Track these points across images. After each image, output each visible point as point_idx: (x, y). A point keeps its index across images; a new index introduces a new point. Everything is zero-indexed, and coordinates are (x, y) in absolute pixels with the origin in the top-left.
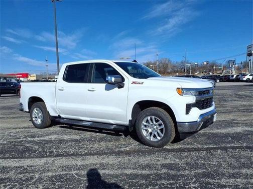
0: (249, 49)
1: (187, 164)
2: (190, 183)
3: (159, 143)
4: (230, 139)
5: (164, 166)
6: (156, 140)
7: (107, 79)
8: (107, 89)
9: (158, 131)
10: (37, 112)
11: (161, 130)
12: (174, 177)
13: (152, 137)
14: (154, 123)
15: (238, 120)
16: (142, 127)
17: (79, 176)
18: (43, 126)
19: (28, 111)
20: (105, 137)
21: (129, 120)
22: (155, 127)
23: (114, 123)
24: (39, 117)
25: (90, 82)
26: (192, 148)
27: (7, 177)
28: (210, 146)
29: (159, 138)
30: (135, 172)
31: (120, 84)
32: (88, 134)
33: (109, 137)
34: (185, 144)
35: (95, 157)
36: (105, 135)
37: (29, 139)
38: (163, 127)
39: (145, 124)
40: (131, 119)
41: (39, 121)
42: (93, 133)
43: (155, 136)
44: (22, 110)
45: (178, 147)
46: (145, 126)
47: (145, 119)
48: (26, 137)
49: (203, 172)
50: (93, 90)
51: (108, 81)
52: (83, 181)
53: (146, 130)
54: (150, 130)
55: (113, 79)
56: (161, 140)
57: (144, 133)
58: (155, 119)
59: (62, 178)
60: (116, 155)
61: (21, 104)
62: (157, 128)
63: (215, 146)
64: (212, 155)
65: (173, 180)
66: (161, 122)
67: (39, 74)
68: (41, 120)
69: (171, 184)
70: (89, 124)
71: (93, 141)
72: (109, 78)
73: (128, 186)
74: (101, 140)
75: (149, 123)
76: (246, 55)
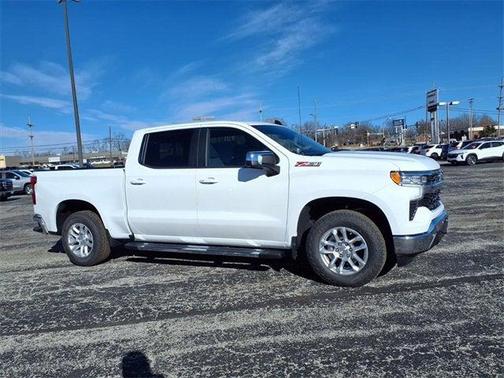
0: (431, 99)
1: (428, 312)
2: (455, 344)
3: (357, 277)
4: (473, 263)
5: (388, 319)
6: (349, 273)
7: (248, 159)
8: (242, 178)
9: (355, 255)
10: (78, 231)
11: (361, 254)
12: (420, 337)
13: (341, 268)
14: (346, 240)
15: (462, 229)
16: (321, 249)
17: (237, 350)
18: (94, 261)
19: (56, 230)
20: (237, 273)
21: (293, 238)
22: (348, 247)
23: (256, 245)
24: (83, 243)
25: (202, 165)
26: (416, 284)
27: (87, 365)
28: (448, 278)
29: (356, 268)
30: (341, 334)
31: (271, 168)
32: (199, 272)
33: (245, 273)
34: (400, 278)
35: (244, 312)
36: (234, 270)
37: (79, 288)
38: (364, 246)
39: (326, 243)
40: (296, 235)
41: (84, 252)
42: (208, 268)
43: (347, 266)
44: (40, 229)
45: (389, 283)
46: (326, 247)
47: (327, 234)
48: (67, 285)
49: (466, 324)
50: (212, 181)
51: (250, 162)
52: (254, 359)
53: (327, 255)
54: (337, 255)
55: (260, 159)
56: (360, 272)
57: (325, 261)
58: (348, 233)
59: (205, 357)
60: (282, 307)
61: (37, 217)
62: (351, 250)
63: (454, 277)
64: (459, 293)
65: (422, 342)
66: (360, 237)
67: (12, 155)
68: (89, 248)
69: (422, 350)
70: (204, 249)
71: (216, 283)
72: (252, 156)
73: (347, 360)
74: (232, 280)
75: (334, 241)
76: (425, 109)
